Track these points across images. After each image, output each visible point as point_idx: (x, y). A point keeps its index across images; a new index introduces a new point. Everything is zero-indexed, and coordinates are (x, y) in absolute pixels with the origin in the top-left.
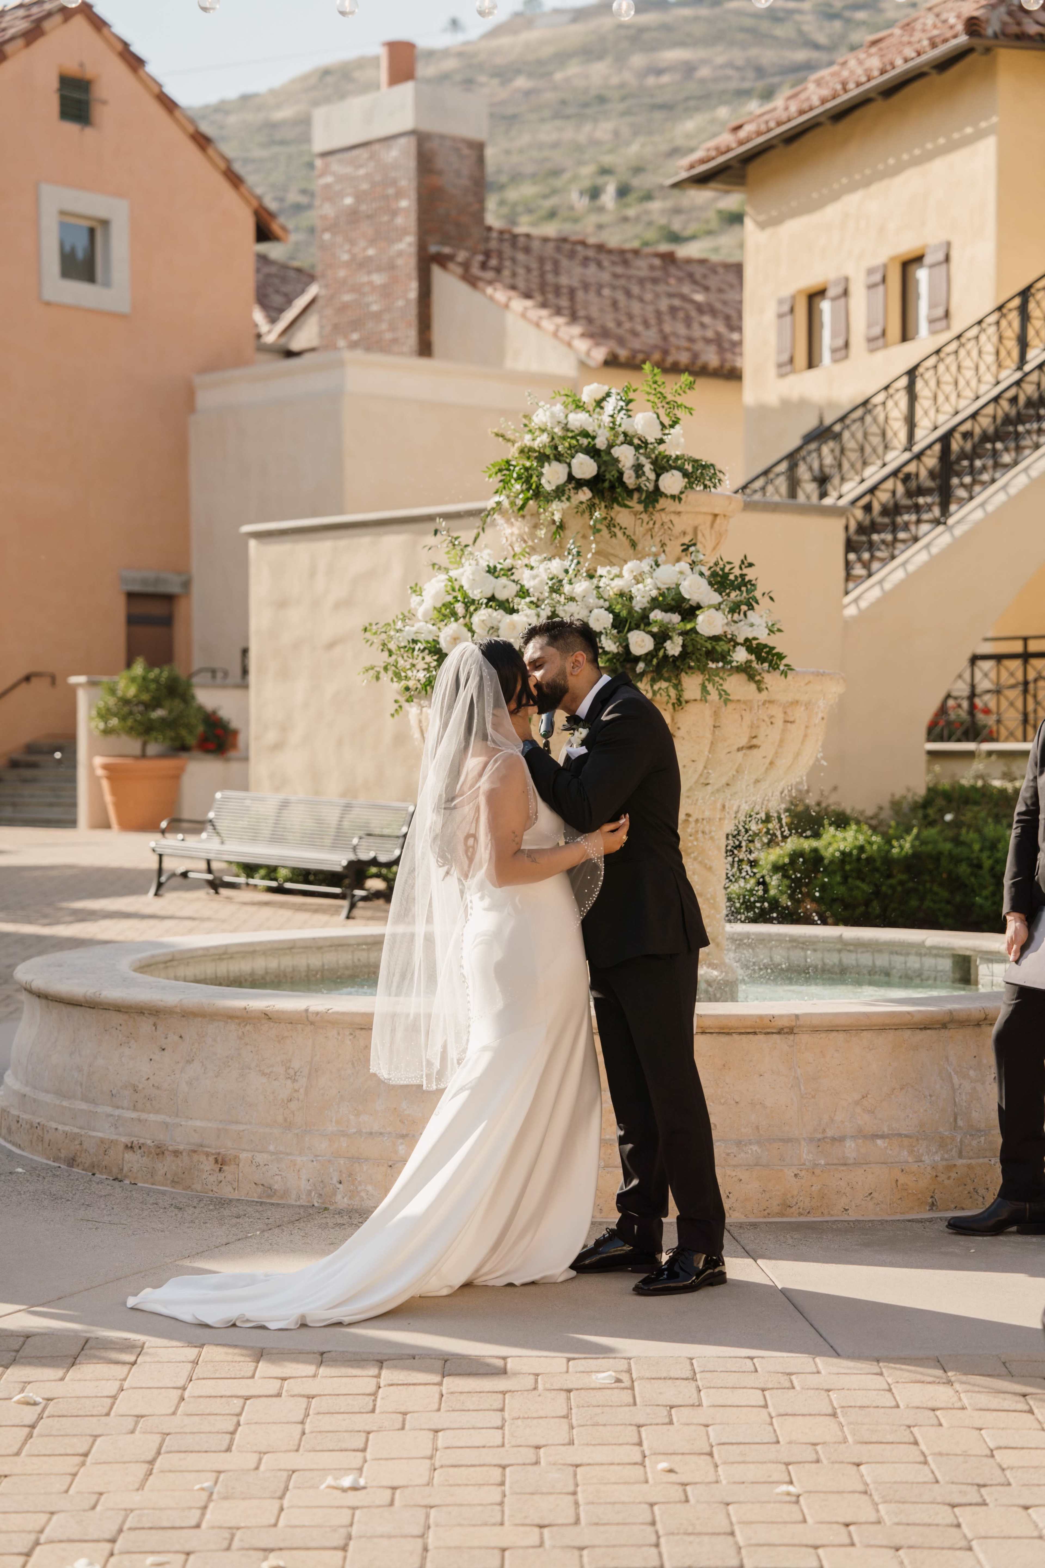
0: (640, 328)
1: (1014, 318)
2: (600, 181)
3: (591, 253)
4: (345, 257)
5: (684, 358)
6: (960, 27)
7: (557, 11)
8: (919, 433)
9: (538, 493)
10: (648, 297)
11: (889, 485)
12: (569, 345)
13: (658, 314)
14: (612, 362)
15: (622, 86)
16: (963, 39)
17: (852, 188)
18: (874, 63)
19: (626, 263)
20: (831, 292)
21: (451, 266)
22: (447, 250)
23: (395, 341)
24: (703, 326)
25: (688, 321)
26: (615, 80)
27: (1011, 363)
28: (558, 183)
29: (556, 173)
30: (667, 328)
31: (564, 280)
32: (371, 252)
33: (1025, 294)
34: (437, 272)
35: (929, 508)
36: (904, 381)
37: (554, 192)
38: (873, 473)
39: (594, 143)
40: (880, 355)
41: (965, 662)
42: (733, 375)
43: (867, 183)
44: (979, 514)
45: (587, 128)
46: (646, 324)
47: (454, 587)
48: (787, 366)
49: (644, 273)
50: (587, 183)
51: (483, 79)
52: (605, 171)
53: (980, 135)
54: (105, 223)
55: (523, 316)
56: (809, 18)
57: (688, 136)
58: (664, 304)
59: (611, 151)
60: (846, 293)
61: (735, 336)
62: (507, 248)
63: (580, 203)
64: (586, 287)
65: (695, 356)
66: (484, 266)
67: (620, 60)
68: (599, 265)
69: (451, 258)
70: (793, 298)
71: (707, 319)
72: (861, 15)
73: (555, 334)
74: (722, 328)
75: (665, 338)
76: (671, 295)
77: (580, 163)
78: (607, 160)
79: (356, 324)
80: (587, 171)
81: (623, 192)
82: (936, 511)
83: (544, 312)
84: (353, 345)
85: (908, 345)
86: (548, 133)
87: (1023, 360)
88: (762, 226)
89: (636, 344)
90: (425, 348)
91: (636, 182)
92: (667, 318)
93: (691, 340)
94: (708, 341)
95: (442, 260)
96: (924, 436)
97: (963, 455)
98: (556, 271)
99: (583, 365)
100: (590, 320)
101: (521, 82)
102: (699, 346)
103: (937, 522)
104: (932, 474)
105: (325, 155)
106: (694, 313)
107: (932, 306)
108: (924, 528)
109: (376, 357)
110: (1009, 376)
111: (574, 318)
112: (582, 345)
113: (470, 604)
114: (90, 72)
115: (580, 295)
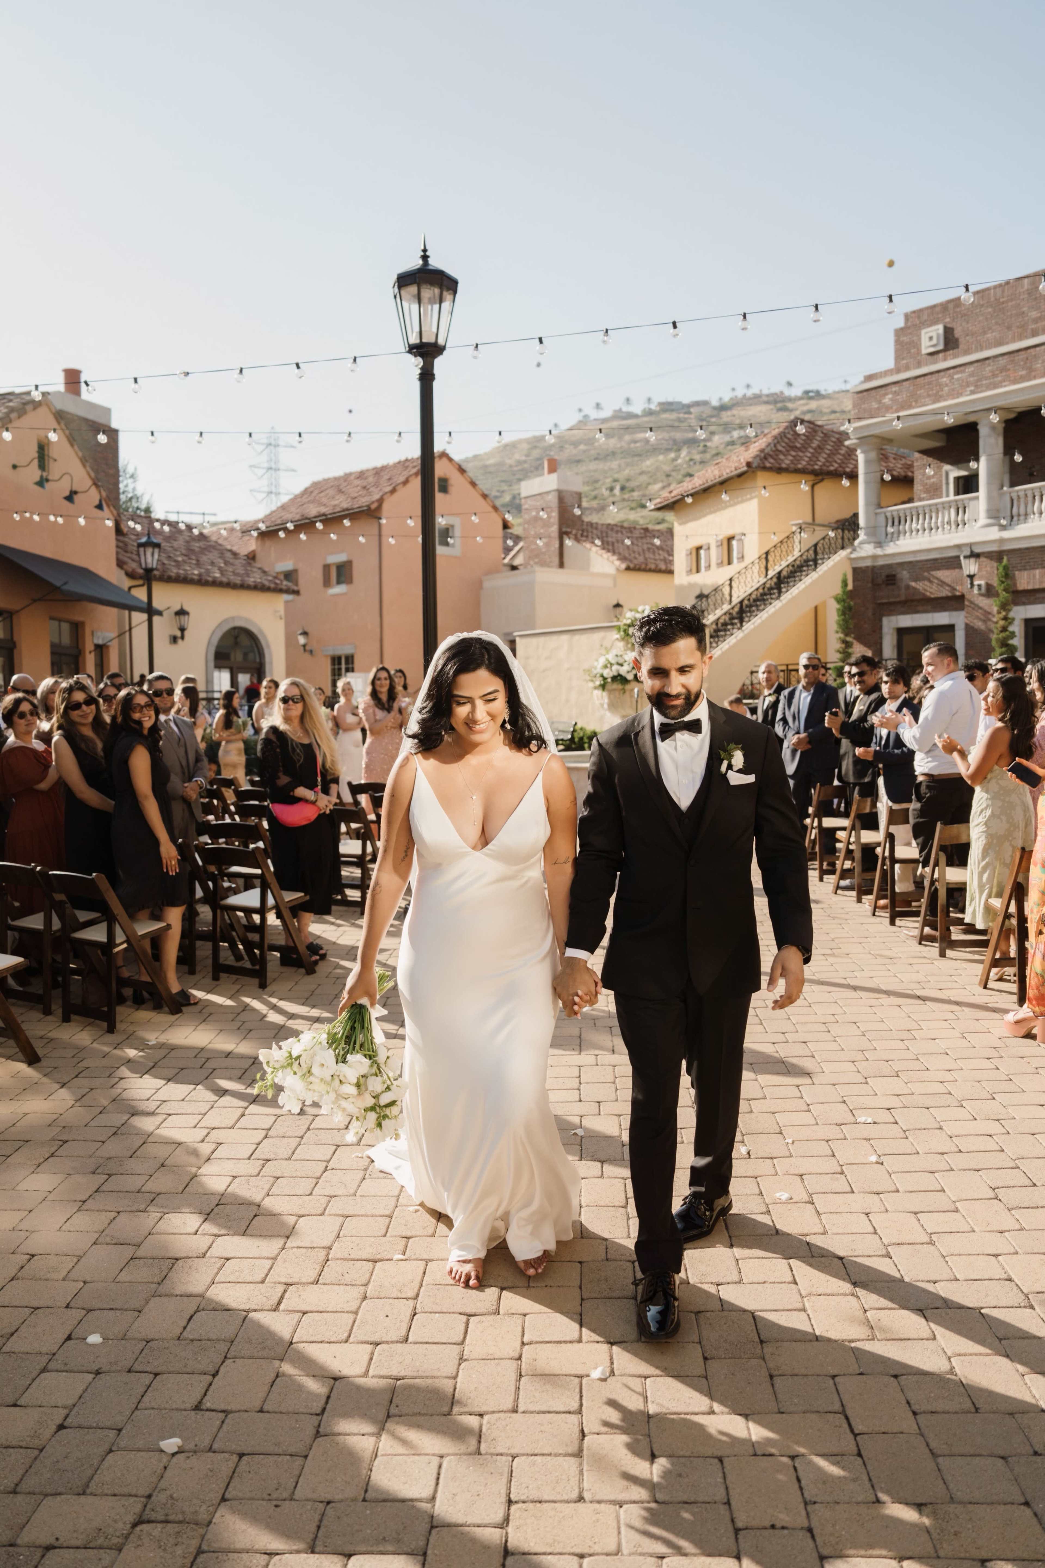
0: (637, 556)
1: (764, 561)
2: (614, 484)
3: (619, 529)
4: (533, 533)
5: (653, 567)
6: (744, 464)
7: (595, 420)
8: (733, 599)
9: (628, 635)
10: (640, 544)
11: (723, 617)
12: (613, 563)
13: (644, 550)
14: (628, 569)
15: (621, 447)
16: (745, 469)
17: (711, 513)
18: (717, 473)
19: (631, 532)
20: (704, 547)
21: (571, 536)
22: (569, 530)
23: (551, 562)
24: (659, 554)
25: (654, 553)
26: (619, 446)
27: (763, 575)
28: (597, 485)
29: (597, 481)
30: (647, 556)
31: (610, 539)
32: (542, 531)
33: (767, 553)
34: (565, 537)
35: (736, 624)
36: (728, 582)
37: (596, 489)
38: (719, 613)
39: (611, 469)
40: (721, 569)
41: (749, 674)
42: (671, 572)
43: (715, 512)
44: (752, 627)
45: (608, 464)
46: (639, 554)
47: (607, 660)
48: (690, 572)
49: (638, 535)
50: (609, 485)
51: (567, 446)
52: (616, 481)
53: (752, 498)
54: (453, 526)
55: (596, 552)
56: (693, 421)
57: (648, 467)
58: (645, 547)
59: (618, 472)
60: (709, 548)
61: (671, 558)
62: (590, 529)
63: (606, 493)
64: (618, 541)
65: (657, 566)
66: (582, 535)
67: (620, 438)
68: (622, 533)
69: (570, 533)
70: (691, 549)
71: (661, 552)
72: (713, 420)
73: (608, 559)
74: (666, 556)
75: (646, 559)
76: (647, 543)
77: (606, 478)
78: (616, 476)
79: (537, 556)
80: (609, 480)
81: (623, 489)
82: (739, 625)
83: (604, 552)
84: (536, 563)
85: (730, 566)
86: (593, 466)
87: (767, 575)
88: (680, 524)
89: (636, 562)
90: (561, 565)
91: (627, 485)
92: (647, 553)
93: (656, 560)
94: (661, 560)
95: (567, 533)
96: (735, 600)
97: (747, 606)
98: (607, 536)
99: (618, 570)
100: (620, 554)
101: (582, 447)
102: (658, 562)
103: (739, 629)
104: (737, 613)
105: (526, 498)
106: (656, 550)
107: (738, 553)
108: (735, 630)
109: (546, 569)
110: (763, 580)
111: (614, 553)
112: (617, 563)
113: (611, 664)
114: (448, 476)
115: (616, 544)
